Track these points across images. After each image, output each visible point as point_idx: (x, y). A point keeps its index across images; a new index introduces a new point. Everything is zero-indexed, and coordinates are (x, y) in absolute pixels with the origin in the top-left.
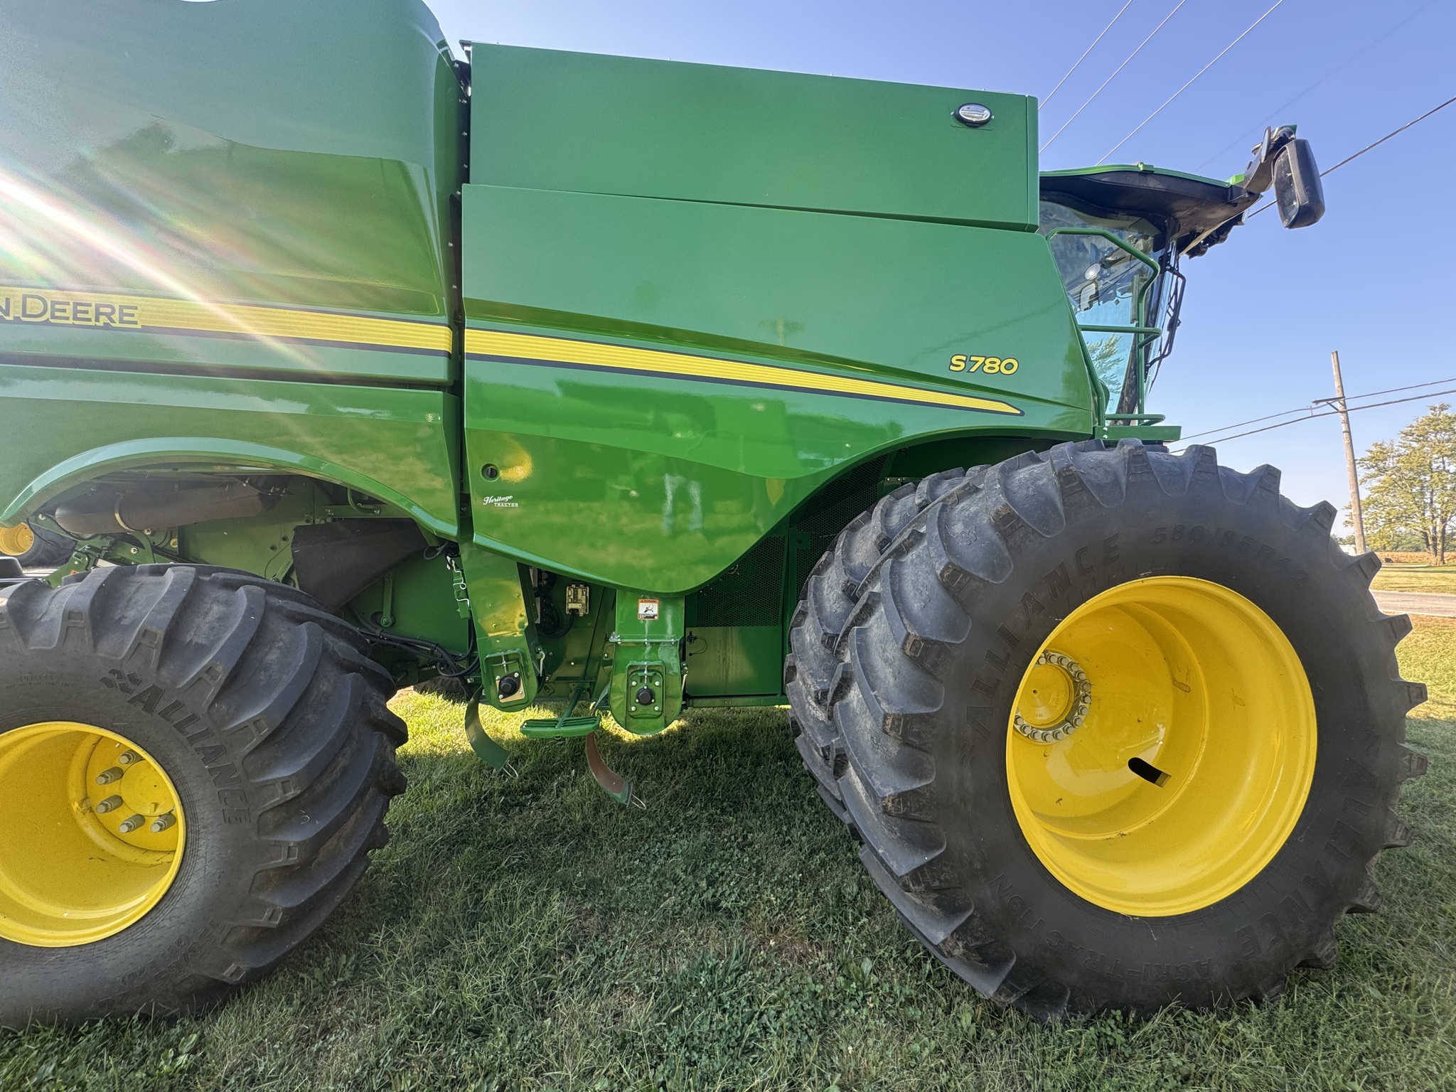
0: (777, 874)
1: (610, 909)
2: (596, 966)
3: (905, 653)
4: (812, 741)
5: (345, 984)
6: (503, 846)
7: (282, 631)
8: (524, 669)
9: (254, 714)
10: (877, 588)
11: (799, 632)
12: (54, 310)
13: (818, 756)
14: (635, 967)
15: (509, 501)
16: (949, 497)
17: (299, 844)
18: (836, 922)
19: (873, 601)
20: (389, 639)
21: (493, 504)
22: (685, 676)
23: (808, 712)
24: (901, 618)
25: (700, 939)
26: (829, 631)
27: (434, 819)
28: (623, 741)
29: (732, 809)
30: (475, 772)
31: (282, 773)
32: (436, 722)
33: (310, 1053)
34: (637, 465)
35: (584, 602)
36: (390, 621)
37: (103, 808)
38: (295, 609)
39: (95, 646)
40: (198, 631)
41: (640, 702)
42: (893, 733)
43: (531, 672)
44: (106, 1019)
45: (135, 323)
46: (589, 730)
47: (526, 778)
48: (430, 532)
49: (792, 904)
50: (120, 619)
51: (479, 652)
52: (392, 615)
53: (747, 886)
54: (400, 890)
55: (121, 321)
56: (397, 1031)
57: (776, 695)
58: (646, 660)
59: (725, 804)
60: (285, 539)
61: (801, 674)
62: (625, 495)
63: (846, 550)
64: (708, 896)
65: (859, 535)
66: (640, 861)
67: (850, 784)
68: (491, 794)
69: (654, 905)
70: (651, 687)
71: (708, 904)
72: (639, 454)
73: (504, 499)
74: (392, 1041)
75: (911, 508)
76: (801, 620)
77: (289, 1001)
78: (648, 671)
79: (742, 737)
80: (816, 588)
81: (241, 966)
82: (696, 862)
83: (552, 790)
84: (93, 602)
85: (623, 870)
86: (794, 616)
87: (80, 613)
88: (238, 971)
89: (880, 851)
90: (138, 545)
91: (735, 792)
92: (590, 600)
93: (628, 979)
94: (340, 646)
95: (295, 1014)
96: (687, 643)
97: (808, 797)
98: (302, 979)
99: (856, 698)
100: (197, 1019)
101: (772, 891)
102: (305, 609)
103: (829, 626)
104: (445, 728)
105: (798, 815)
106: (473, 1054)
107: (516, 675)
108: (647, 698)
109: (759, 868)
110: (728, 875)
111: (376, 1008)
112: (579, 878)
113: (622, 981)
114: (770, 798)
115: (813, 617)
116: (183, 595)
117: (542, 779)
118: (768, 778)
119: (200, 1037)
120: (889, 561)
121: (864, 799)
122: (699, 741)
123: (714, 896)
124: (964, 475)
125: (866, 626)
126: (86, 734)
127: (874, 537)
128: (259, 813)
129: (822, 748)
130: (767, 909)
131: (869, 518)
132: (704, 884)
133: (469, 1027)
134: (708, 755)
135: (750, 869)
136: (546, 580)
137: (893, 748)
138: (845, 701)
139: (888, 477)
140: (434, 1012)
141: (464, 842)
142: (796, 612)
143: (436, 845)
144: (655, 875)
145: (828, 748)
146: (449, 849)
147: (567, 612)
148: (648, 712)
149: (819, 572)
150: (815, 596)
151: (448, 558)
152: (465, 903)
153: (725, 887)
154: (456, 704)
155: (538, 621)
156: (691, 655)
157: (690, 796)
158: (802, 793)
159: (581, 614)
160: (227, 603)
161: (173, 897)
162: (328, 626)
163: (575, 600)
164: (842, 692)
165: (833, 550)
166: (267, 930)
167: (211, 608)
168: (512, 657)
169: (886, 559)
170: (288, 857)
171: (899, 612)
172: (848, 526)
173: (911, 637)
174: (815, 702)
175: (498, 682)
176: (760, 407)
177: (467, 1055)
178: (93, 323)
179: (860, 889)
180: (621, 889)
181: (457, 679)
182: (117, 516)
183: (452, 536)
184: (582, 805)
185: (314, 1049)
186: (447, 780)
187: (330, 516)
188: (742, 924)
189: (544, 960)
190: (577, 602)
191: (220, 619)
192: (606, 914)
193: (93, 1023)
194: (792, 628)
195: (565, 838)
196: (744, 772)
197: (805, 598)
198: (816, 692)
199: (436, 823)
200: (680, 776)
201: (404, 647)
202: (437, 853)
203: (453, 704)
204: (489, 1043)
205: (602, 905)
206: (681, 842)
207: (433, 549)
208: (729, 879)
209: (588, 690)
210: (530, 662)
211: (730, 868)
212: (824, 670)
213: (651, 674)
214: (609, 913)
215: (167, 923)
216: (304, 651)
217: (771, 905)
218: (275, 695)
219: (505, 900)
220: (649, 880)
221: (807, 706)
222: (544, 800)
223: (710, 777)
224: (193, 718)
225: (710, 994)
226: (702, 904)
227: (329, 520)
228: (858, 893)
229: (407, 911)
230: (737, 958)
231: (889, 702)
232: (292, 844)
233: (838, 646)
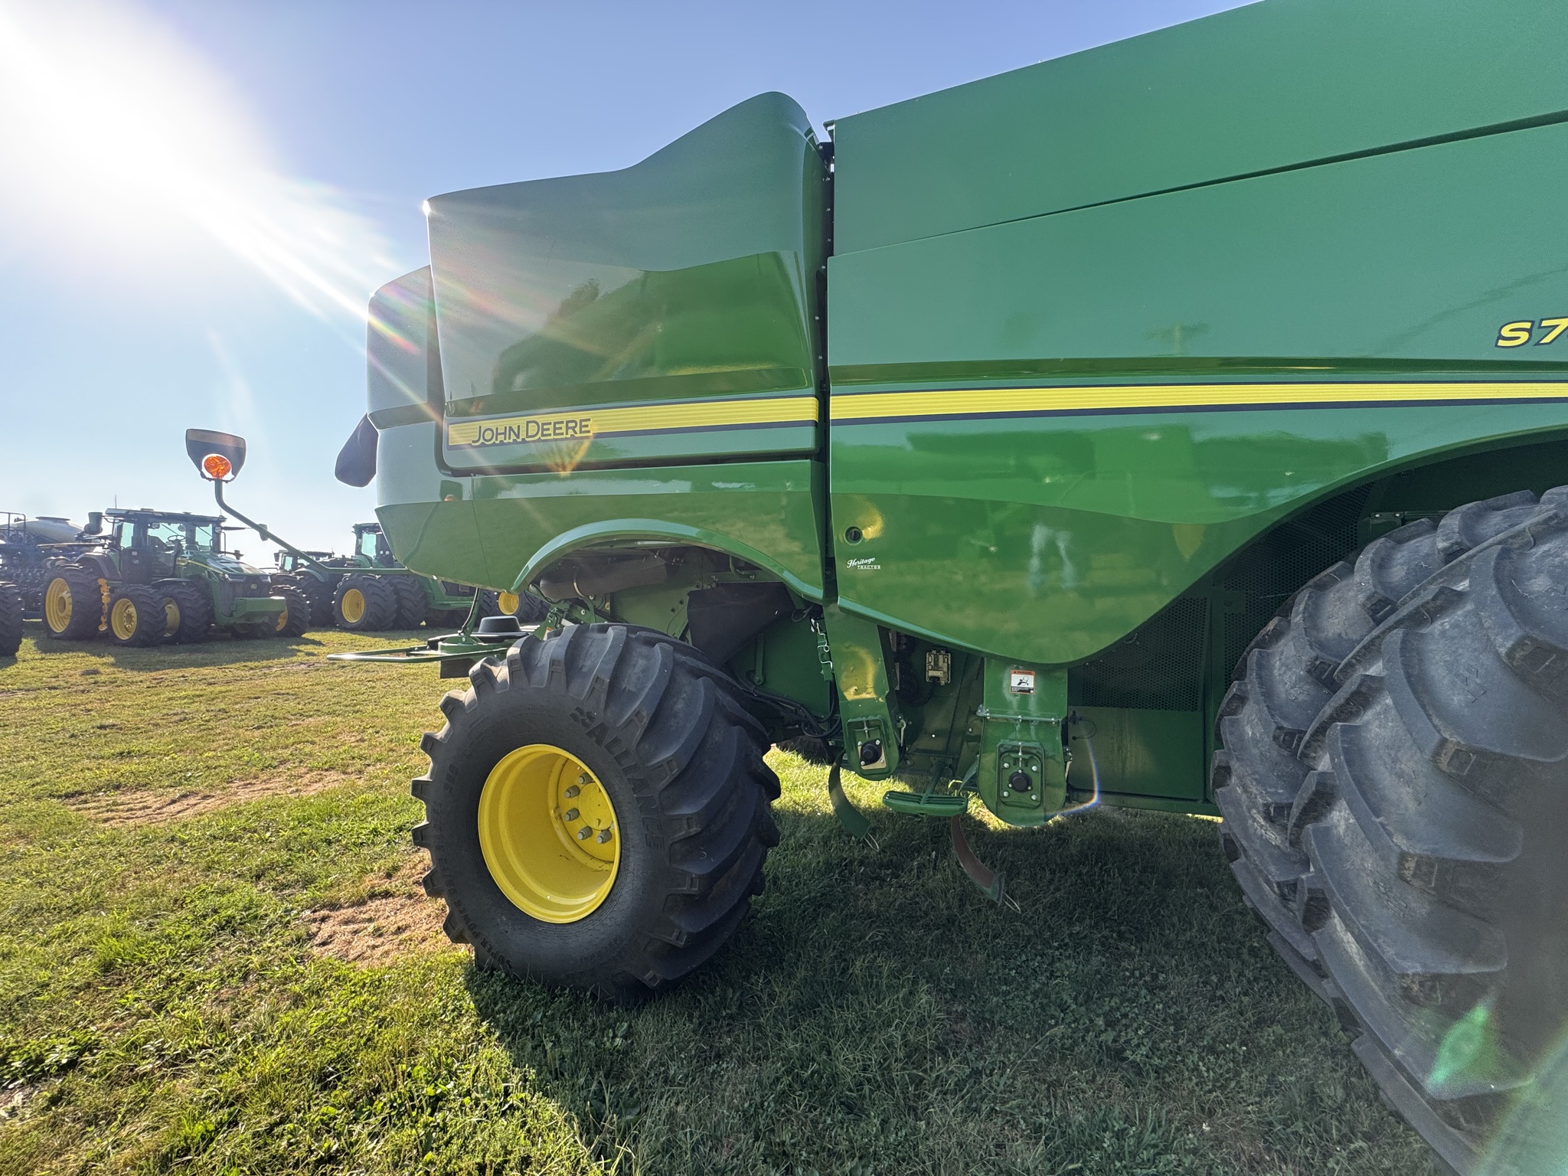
0: (1207, 1038)
1: (984, 1019)
2: (972, 1081)
3: (1438, 768)
4: (1260, 871)
5: (731, 1017)
6: (865, 919)
7: (686, 684)
8: (885, 738)
9: (668, 755)
10: (1376, 669)
11: (1233, 723)
12: (543, 430)
13: (1271, 894)
14: (1018, 1097)
15: (872, 563)
16: (1513, 537)
17: (700, 877)
18: (1309, 1132)
19: (1370, 688)
20: (760, 696)
21: (856, 567)
22: (1069, 763)
23: (1251, 831)
24: (1429, 716)
25: (1100, 1089)
26: (1285, 725)
27: (800, 877)
28: (989, 829)
29: (1132, 936)
30: (835, 837)
31: (687, 810)
32: (797, 780)
33: (707, 1072)
34: (999, 516)
35: (945, 670)
36: (762, 679)
37: (568, 818)
38: (694, 665)
39: (568, 686)
40: (628, 683)
41: (1013, 787)
42: (1417, 883)
43: (893, 741)
44: (571, 989)
45: (589, 432)
46: (954, 811)
47: (884, 852)
48: (797, 594)
49: (1233, 1084)
50: (581, 668)
51: (842, 714)
52: (763, 673)
53: (1162, 1041)
54: (774, 940)
55: (581, 432)
56: (778, 1079)
57: (1195, 800)
58: (1020, 741)
59: (1123, 928)
60: (681, 602)
61: (1241, 778)
62: (984, 552)
63: (1310, 615)
64: (1108, 1037)
65: (1332, 595)
66: (1016, 972)
67: (1334, 943)
68: (851, 862)
69: (1037, 1029)
70: (1027, 772)
71: (1108, 1048)
72: (997, 505)
73: (866, 561)
74: (774, 1087)
75: (1428, 555)
76: (1237, 707)
77: (690, 1018)
78: (1023, 752)
79: (1141, 846)
80: (1261, 666)
81: (658, 975)
82: (1087, 992)
83: (912, 870)
84: (567, 652)
85: (996, 977)
86: (1225, 701)
87: (559, 661)
88: (654, 978)
89: (1397, 1052)
90: (586, 608)
91: (1137, 916)
92: (952, 668)
93: (1011, 1108)
94: (727, 699)
95: (695, 1032)
96: (1070, 724)
97: (1248, 944)
98: (699, 1001)
99: (1342, 823)
100: (627, 1010)
101: (1201, 1058)
102: (701, 665)
103: (1285, 718)
104: (805, 787)
105: (1234, 966)
106: (848, 1129)
107: (878, 742)
108: (1022, 783)
109: (1179, 1021)
110: (1134, 1020)
111: (759, 1049)
112: (947, 974)
113: (1003, 1108)
114: (1189, 933)
115: (1258, 704)
116: (621, 649)
117: (901, 855)
118: (1183, 906)
119: (630, 1026)
120: (1398, 634)
121: (1362, 968)
122: (1082, 843)
123: (1115, 1041)
124: (1538, 502)
125: (1358, 722)
126: (559, 756)
127: (1361, 598)
128: (671, 842)
129: (1278, 884)
130: (1195, 1080)
131: (1351, 571)
132: (1100, 1022)
133: (842, 1100)
134: (1096, 863)
135: (1164, 1020)
136: (905, 644)
137: (1421, 907)
138: (1323, 824)
139: (1377, 512)
140: (809, 1072)
141: (829, 906)
142: (1229, 695)
143: (802, 903)
144: (1036, 994)
145: (1294, 886)
146: (815, 910)
147: (927, 680)
148: (1023, 800)
149: (1263, 645)
150: (1259, 676)
151: (813, 621)
152: (832, 969)
153: (1131, 1034)
154: (814, 765)
155: (898, 688)
156: (1074, 738)
157: (1075, 909)
158: (1239, 936)
159: (943, 683)
160: (648, 658)
161: (612, 901)
162: (718, 681)
163: (936, 667)
164: (1316, 811)
165: (1286, 614)
166: (674, 948)
167: (637, 662)
168: (872, 723)
169: (1390, 629)
170: (691, 886)
171: (1423, 707)
172: (1311, 582)
173: (1450, 746)
174: (1265, 818)
175: (859, 748)
176: (1155, 437)
177: (842, 1128)
178: (564, 436)
179: (1348, 1095)
180: (995, 999)
181: (820, 740)
182: (575, 584)
183: (818, 599)
184: (945, 892)
185: (711, 1069)
186: (809, 841)
187: (715, 582)
188: (1156, 1088)
189: (914, 1055)
190: (938, 670)
191: (643, 671)
192: (979, 1024)
193: (563, 989)
194: (1222, 716)
195: (928, 925)
196: (1147, 891)
197: (1241, 677)
198: (1267, 806)
199: (802, 881)
200: (1059, 881)
201: (773, 705)
202: (804, 912)
203: (811, 764)
204: (862, 1125)
205: (974, 1012)
206: (1068, 962)
207: (800, 612)
208: (1135, 1025)
209: (950, 766)
210: (891, 730)
211: (1136, 1010)
212: (1278, 776)
213: (1027, 757)
214: (984, 1024)
215: (608, 922)
216: (702, 702)
217: (1200, 1075)
218: (682, 741)
219: (871, 976)
220: (1029, 998)
221: (1250, 822)
222: (904, 879)
223: (1099, 890)
224: (626, 753)
225: (1118, 1164)
226: (1101, 1047)
227: (714, 585)
228: (1346, 1101)
229: (781, 963)
230: (1154, 1131)
231: (1408, 835)
232: (694, 876)
233: (1306, 747)
